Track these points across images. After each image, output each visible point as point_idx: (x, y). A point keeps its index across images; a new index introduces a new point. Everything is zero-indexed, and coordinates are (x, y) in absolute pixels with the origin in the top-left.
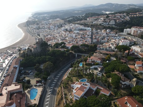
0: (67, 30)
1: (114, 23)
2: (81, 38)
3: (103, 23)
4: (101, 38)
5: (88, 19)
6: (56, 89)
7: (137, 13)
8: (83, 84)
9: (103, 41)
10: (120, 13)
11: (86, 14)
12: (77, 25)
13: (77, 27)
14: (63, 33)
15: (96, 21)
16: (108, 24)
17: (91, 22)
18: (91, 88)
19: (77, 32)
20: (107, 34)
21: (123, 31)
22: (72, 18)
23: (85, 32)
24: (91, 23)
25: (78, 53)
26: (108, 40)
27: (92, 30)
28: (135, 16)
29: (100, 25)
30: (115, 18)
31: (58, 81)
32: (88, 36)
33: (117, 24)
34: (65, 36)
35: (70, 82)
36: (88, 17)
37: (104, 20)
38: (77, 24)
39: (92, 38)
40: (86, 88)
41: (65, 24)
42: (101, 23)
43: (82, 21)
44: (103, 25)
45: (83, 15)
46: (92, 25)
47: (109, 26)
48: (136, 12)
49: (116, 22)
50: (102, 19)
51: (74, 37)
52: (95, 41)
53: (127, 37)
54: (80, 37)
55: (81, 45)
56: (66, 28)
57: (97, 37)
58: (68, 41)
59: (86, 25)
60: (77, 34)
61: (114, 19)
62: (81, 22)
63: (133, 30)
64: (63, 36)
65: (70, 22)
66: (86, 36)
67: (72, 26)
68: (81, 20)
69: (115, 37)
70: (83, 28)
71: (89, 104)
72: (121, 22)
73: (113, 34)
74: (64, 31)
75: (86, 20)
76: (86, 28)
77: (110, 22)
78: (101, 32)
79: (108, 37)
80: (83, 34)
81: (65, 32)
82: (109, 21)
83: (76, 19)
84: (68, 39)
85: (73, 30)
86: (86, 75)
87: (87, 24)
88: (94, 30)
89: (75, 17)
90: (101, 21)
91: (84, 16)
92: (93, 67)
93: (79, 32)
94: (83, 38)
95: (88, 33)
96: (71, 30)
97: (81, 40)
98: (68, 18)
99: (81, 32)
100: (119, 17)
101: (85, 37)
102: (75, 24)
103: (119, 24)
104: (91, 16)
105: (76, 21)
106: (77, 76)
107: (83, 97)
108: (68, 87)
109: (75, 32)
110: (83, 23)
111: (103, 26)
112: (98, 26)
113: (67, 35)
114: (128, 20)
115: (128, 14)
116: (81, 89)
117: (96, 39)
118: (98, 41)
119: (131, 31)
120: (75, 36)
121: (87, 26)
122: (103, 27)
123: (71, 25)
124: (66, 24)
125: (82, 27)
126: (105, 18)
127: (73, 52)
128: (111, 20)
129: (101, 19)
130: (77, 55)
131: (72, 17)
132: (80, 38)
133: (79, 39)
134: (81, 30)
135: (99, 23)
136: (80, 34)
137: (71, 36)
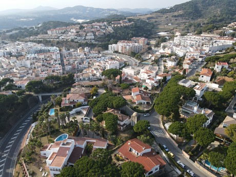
0: (10, 54)
1: (93, 37)
2: (43, 65)
3: (76, 37)
4: (77, 63)
5: (49, 32)
6: (9, 171)
7: (121, 22)
8: (63, 144)
9: (81, 66)
10: (99, 21)
11: (44, 23)
12: (29, 44)
13: (31, 47)
14: (3, 60)
15: (64, 35)
16: (85, 39)
17: (56, 37)
18: (78, 146)
19: (33, 56)
20: (85, 54)
21: (107, 48)
22: (17, 31)
23: (48, 54)
24: (56, 39)
25: (43, 93)
26: (89, 63)
27: (60, 50)
28: (119, 25)
29: (72, 41)
30: (93, 30)
31: (11, 154)
32: (55, 61)
33: (98, 38)
34: (9, 67)
35: (37, 149)
36: (49, 29)
37: (77, 32)
38: (30, 41)
39: (62, 64)
40: (68, 149)
41: (3, 42)
42: (73, 37)
43: (39, 36)
44: (76, 40)
45: (39, 26)
46: (58, 43)
47: (87, 42)
48: (119, 21)
49: (95, 35)
50: (74, 31)
51: (29, 66)
52: (68, 68)
53: (114, 56)
54: (40, 64)
55: (46, 79)
56: (8, 50)
57: (71, 61)
58: (18, 75)
59: (47, 43)
60: (35, 61)
61: (91, 30)
62: (37, 37)
63: (120, 46)
64: (5, 66)
65: (14, 38)
66: (52, 62)
67: (21, 46)
68: (37, 34)
69: (98, 57)
70: (44, 48)
71: (78, 173)
72: (103, 36)
73: (94, 53)
74: (4, 56)
75: (47, 33)
76: (49, 48)
77: (86, 35)
78: (75, 53)
79: (88, 60)
80: (45, 59)
81: (7, 58)
82: (84, 34)
83: (26, 33)
84: (17, 71)
85: (24, 53)
86: (64, 127)
87: (50, 41)
88: (64, 51)
89: (23, 29)
90: (73, 34)
91: (41, 27)
92: (74, 111)
93: (36, 55)
94: (46, 66)
95: (54, 57)
96: (19, 53)
97: (44, 69)
98: (8, 31)
99: (42, 56)
100: (98, 27)
101: (50, 64)
102: (26, 42)
103: (100, 38)
104: (55, 27)
105: (27, 36)
106: (48, 134)
107: (66, 166)
108: (35, 160)
109: (29, 56)
110: (42, 39)
111: (77, 42)
112: (68, 43)
113: (12, 64)
114: (111, 32)
115: (109, 23)
116: (61, 153)
117: (69, 64)
118: (74, 68)
119: (118, 47)
120: (31, 64)
121: (51, 44)
122: (77, 44)
123: (19, 44)
124: (6, 44)
125: (40, 47)
126: (78, 30)
127: (32, 93)
128: (88, 32)
129: (72, 31)
130: (42, 96)
131: (16, 29)
132: (42, 67)
133: (39, 69)
134: (40, 52)
135: (70, 37)
136: (40, 59)
137: (23, 65)
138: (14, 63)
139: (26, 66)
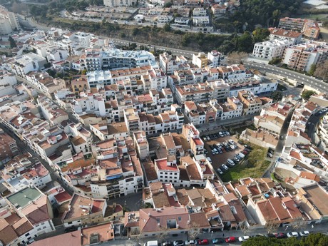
3: (171, 18)
15: (142, 10)
16: (191, 23)
17: (127, 17)
19: (102, 76)
29: (168, 29)
51: (103, 111)
77: (191, 13)
87: (118, 28)
90: (161, 10)
93: (108, 75)
96: (66, 64)
109: (92, 77)
110: (100, 21)
128: (193, 6)
134: (110, 64)
135: (157, 17)
136: (122, 89)
137: (88, 109)
138: (64, 100)
139: (96, 112)
